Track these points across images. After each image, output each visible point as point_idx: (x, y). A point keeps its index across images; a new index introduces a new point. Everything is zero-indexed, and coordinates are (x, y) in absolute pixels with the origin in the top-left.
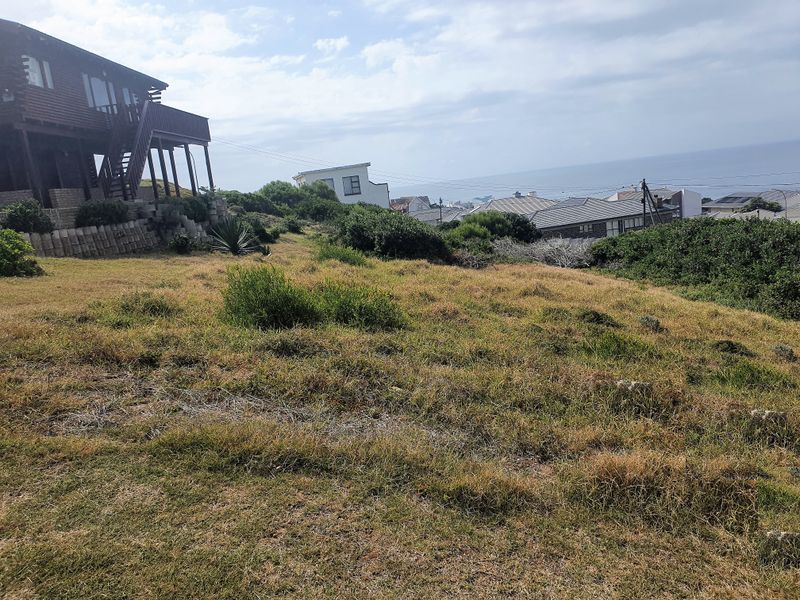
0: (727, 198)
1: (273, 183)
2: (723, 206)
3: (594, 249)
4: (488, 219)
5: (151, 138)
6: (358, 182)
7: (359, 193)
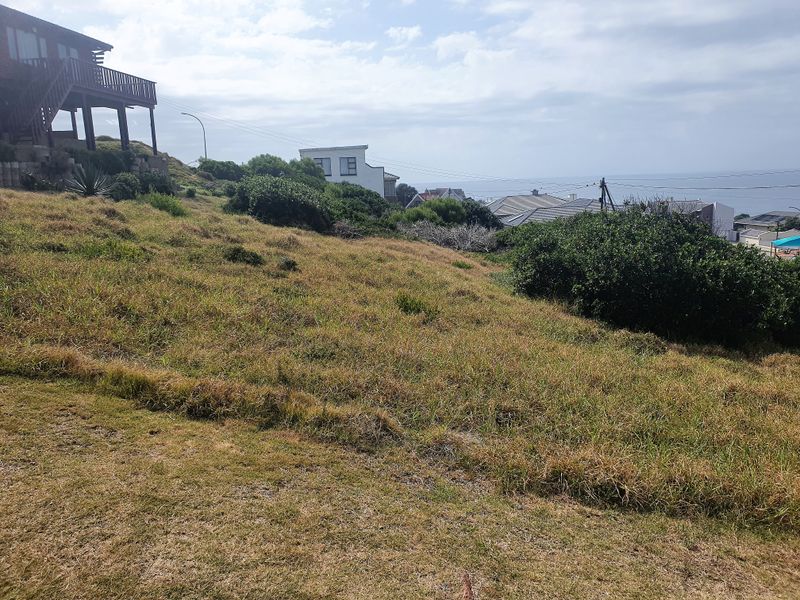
0: (764, 216)
1: (262, 156)
2: (758, 223)
4: (443, 204)
5: (68, 92)
6: (355, 163)
7: (355, 175)
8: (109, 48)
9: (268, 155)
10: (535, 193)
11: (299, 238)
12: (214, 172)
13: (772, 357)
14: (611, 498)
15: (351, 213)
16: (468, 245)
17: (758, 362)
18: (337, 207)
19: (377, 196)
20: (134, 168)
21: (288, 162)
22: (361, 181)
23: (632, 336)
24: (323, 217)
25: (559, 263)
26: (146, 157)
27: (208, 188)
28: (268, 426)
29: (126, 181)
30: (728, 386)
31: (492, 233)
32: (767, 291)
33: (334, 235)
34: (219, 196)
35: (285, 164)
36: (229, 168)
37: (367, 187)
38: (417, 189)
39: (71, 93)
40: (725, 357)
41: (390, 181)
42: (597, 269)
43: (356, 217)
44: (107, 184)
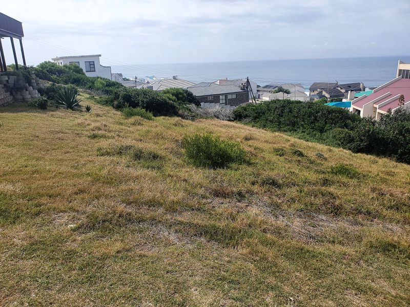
0: (267, 86)
2: (266, 90)
3: (236, 112)
4: (175, 92)
6: (94, 65)
7: (95, 71)
10: (175, 78)
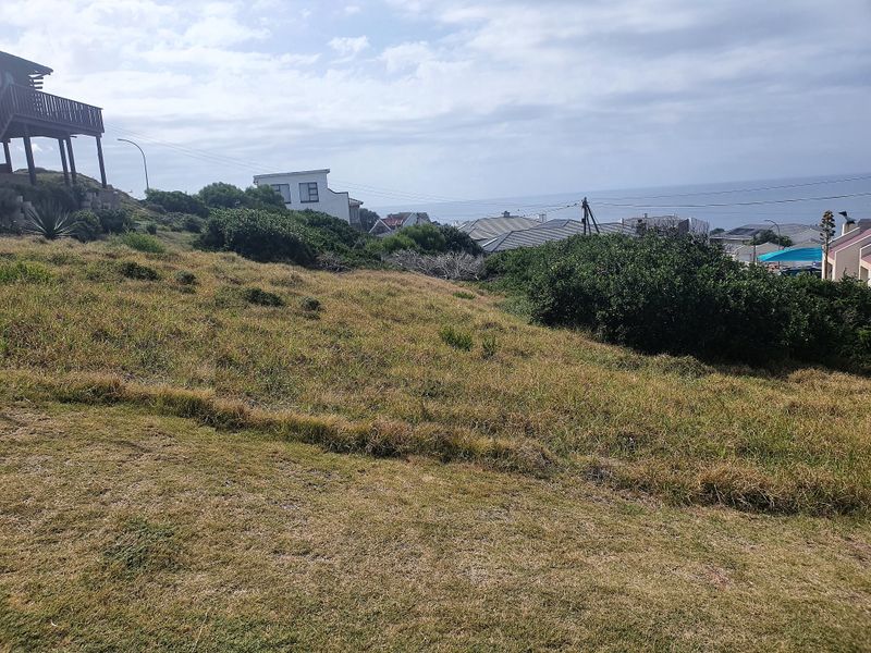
0: (738, 230)
1: (215, 184)
2: (734, 237)
5: (9, 121)
6: (316, 189)
7: (317, 201)
8: (48, 71)
9: (221, 183)
10: (507, 215)
11: (302, 276)
12: (166, 204)
13: (798, 374)
14: (761, 504)
15: (332, 245)
16: (457, 274)
17: (785, 378)
18: (316, 239)
19: (345, 224)
20: (86, 204)
21: (244, 190)
22: (323, 207)
23: (673, 360)
24: (306, 250)
25: (579, 290)
26: (97, 191)
27: (165, 223)
28: (447, 460)
29: (86, 219)
30: (787, 403)
31: (479, 260)
32: (785, 308)
33: (320, 269)
34: (179, 230)
35: (241, 192)
36: (180, 199)
37: (333, 214)
38: (378, 214)
39: (12, 123)
40: (755, 376)
41: (354, 206)
42: (620, 295)
43: (338, 248)
44: (68, 223)
